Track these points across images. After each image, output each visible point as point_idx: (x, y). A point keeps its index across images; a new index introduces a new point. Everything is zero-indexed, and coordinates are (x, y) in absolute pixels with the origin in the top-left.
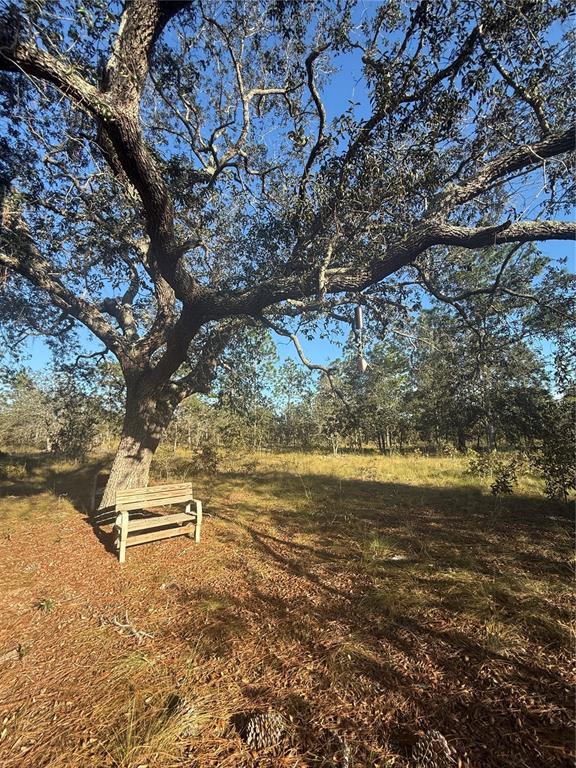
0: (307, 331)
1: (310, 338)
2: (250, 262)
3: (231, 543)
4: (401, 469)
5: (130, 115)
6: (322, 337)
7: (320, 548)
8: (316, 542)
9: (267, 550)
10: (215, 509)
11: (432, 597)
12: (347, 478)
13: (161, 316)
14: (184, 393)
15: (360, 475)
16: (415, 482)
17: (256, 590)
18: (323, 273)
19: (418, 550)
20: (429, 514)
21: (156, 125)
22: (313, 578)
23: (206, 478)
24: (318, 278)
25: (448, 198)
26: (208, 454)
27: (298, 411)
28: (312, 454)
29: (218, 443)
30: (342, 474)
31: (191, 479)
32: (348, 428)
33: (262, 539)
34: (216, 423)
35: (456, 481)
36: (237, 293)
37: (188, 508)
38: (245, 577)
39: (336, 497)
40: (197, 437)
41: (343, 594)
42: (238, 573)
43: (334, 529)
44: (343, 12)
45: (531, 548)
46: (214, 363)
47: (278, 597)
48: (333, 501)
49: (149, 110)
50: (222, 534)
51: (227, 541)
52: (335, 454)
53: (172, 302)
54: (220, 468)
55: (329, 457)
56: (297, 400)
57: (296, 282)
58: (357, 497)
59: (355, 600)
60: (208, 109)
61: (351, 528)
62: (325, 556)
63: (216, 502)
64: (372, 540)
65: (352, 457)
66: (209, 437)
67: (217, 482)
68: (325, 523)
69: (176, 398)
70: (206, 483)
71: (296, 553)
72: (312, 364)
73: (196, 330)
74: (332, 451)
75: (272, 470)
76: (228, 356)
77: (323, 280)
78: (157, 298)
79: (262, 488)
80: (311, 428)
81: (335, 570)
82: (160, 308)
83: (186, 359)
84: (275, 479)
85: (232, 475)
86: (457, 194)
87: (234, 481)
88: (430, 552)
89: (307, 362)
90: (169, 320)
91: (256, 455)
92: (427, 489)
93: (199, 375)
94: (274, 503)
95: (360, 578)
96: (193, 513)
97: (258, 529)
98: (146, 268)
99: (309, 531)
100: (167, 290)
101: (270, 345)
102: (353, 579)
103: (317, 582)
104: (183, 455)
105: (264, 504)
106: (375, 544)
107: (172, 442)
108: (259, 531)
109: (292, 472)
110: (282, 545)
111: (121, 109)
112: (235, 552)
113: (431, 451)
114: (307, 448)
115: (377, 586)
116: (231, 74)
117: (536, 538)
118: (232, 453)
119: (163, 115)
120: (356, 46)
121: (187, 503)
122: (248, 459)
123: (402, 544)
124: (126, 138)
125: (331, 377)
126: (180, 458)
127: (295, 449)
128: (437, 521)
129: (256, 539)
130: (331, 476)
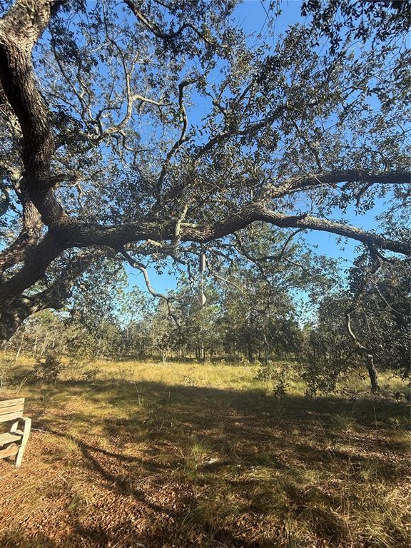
0: (158, 267)
1: (160, 273)
2: (117, 207)
3: (57, 464)
4: (212, 376)
5: (23, 48)
6: (170, 274)
7: (147, 458)
8: (146, 452)
9: (95, 466)
10: (47, 421)
11: (243, 501)
12: (173, 384)
13: (24, 236)
14: (35, 308)
15: (183, 381)
16: (222, 387)
17: (77, 522)
18: (179, 225)
19: (228, 451)
20: (234, 415)
21: (53, 93)
22: (139, 496)
23: (44, 387)
24: (175, 227)
25: (268, 192)
26: (51, 363)
27: (138, 327)
28: (146, 363)
29: (64, 352)
30: (169, 380)
31: (27, 388)
32: (178, 344)
33: (92, 453)
34: (65, 334)
35: (249, 385)
36: (103, 228)
37: (14, 427)
38: (67, 506)
39: (163, 402)
40: (44, 346)
41: (167, 511)
42: (59, 503)
43: (161, 435)
44: (205, 69)
45: (302, 440)
46: (72, 284)
47: (100, 527)
48: (161, 407)
49: (49, 80)
50: (50, 453)
51: (53, 461)
52: (164, 362)
53: (39, 226)
54: (61, 377)
55: (159, 365)
56: (138, 318)
57: (157, 228)
58: (180, 402)
59: (177, 516)
60: (100, 97)
61: (176, 433)
62: (152, 467)
63: (50, 413)
64: (192, 445)
65: (176, 365)
66: (56, 346)
67: (55, 390)
68: (154, 430)
69: (25, 312)
70: (44, 392)
71: (125, 467)
72: (155, 293)
73: (59, 253)
74: (162, 361)
75: (111, 377)
76: (85, 279)
77: (179, 230)
78: (24, 220)
79: (99, 396)
80: (147, 341)
81: (161, 482)
82: (25, 229)
83: (43, 277)
84: (113, 387)
85: (72, 383)
86: (273, 191)
87: (72, 389)
88: (237, 452)
89: (152, 291)
90: (33, 240)
91: (98, 362)
92: (231, 392)
93: (54, 293)
94: (109, 412)
95: (183, 489)
96: (19, 432)
97: (90, 441)
98: (17, 193)
99: (139, 440)
100: (35, 214)
101: (122, 274)
102: (176, 490)
103: (143, 500)
104: (24, 364)
105: (98, 413)
106: (196, 449)
107: (16, 350)
108: (90, 444)
109: (128, 379)
110: (111, 459)
111: (13, 39)
112: (60, 474)
113: (231, 361)
114: (142, 357)
115: (196, 496)
116: (122, 82)
117: (304, 431)
118: (75, 361)
119: (61, 88)
120: (209, 95)
121: (15, 421)
122: (90, 367)
123: (215, 446)
124: (13, 65)
125: (170, 304)
126: (21, 366)
127: (133, 358)
128: (239, 421)
129: (86, 455)
130: (160, 383)
